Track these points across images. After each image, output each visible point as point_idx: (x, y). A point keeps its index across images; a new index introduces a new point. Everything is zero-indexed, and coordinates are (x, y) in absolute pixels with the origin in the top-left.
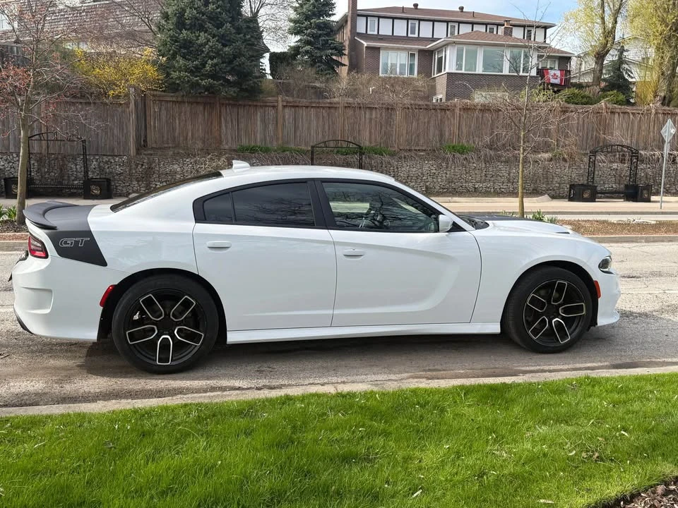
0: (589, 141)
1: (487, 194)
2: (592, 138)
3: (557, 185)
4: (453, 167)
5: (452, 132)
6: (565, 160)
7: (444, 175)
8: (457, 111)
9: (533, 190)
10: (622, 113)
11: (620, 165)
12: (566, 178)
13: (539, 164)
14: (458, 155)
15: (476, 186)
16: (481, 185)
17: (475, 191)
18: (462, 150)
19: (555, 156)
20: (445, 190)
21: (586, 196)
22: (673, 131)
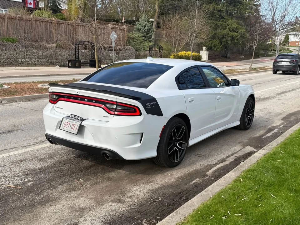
0: (69, 39)
1: (28, 65)
2: (71, 37)
3: (60, 60)
4: (9, 50)
5: (4, 30)
6: (62, 48)
7: (5, 55)
8: (6, 19)
9: (50, 62)
10: (82, 26)
11: (85, 51)
12: (64, 57)
13: (51, 49)
14: (11, 44)
15: (23, 61)
16: (25, 60)
17: (22, 63)
18: (13, 41)
19: (58, 46)
20: (6, 63)
21: (77, 65)
22: (116, 36)
